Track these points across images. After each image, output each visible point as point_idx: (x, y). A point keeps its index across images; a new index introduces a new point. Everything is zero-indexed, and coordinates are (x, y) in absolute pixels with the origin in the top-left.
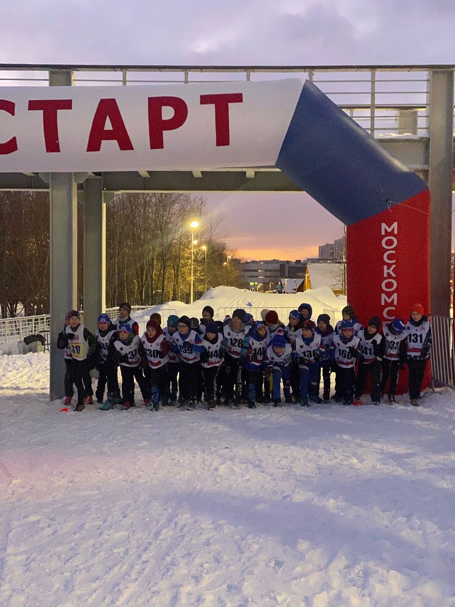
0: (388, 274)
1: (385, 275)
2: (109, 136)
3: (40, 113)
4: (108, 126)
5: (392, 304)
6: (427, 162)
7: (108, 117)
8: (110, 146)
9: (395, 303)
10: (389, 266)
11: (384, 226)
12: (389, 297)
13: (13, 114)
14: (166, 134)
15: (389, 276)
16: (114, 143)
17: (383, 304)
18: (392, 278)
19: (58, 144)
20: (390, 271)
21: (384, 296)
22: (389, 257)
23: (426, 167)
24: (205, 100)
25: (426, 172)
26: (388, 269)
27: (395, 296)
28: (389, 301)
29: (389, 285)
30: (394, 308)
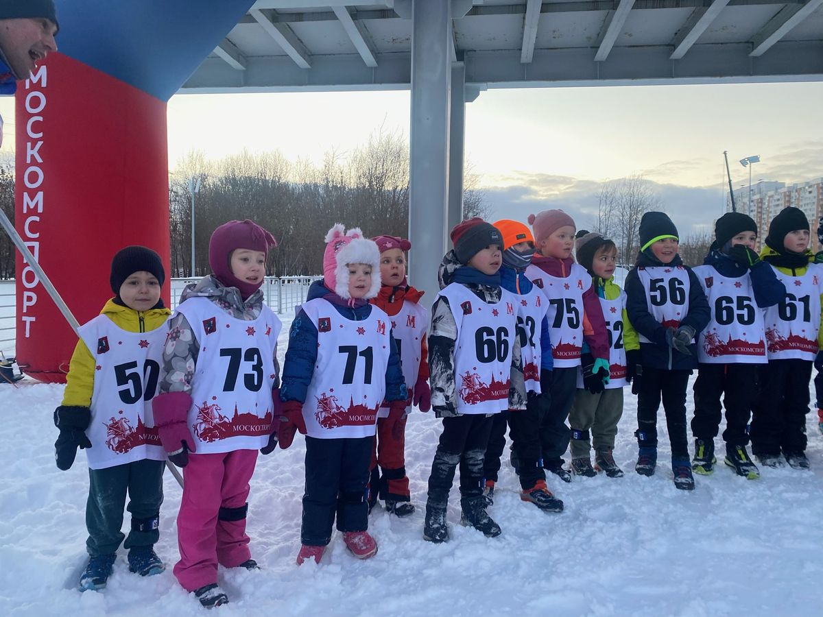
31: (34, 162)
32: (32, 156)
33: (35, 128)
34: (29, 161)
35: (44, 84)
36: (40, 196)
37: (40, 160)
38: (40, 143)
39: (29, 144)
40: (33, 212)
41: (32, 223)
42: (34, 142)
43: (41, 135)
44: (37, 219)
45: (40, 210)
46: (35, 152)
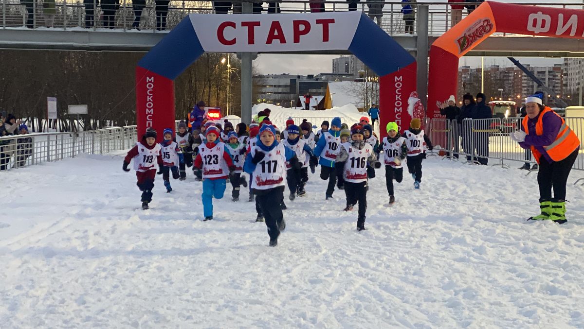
0: (398, 99)
1: (397, 99)
2: (276, 37)
3: (247, 27)
4: (276, 33)
5: (399, 112)
6: (416, 46)
7: (276, 30)
8: (276, 42)
9: (401, 112)
10: (398, 95)
11: (396, 77)
12: (398, 109)
13: (235, 28)
14: (301, 37)
15: (398, 100)
16: (279, 40)
17: (396, 112)
18: (400, 100)
19: (254, 41)
20: (399, 97)
21: (396, 109)
22: (399, 91)
23: (416, 49)
24: (318, 22)
25: (416, 52)
26: (398, 96)
27: (401, 109)
28: (398, 111)
29: (398, 104)
30: (400, 114)
31: (150, 101)
32: (149, 100)
33: (150, 92)
34: (148, 101)
35: (153, 81)
36: (152, 110)
37: (152, 101)
38: (152, 97)
39: (148, 97)
40: (150, 114)
41: (149, 117)
42: (150, 96)
43: (152, 94)
44: (151, 115)
45: (152, 113)
46: (150, 98)
